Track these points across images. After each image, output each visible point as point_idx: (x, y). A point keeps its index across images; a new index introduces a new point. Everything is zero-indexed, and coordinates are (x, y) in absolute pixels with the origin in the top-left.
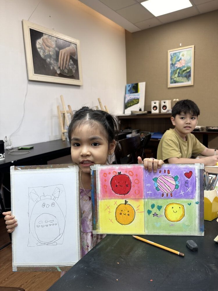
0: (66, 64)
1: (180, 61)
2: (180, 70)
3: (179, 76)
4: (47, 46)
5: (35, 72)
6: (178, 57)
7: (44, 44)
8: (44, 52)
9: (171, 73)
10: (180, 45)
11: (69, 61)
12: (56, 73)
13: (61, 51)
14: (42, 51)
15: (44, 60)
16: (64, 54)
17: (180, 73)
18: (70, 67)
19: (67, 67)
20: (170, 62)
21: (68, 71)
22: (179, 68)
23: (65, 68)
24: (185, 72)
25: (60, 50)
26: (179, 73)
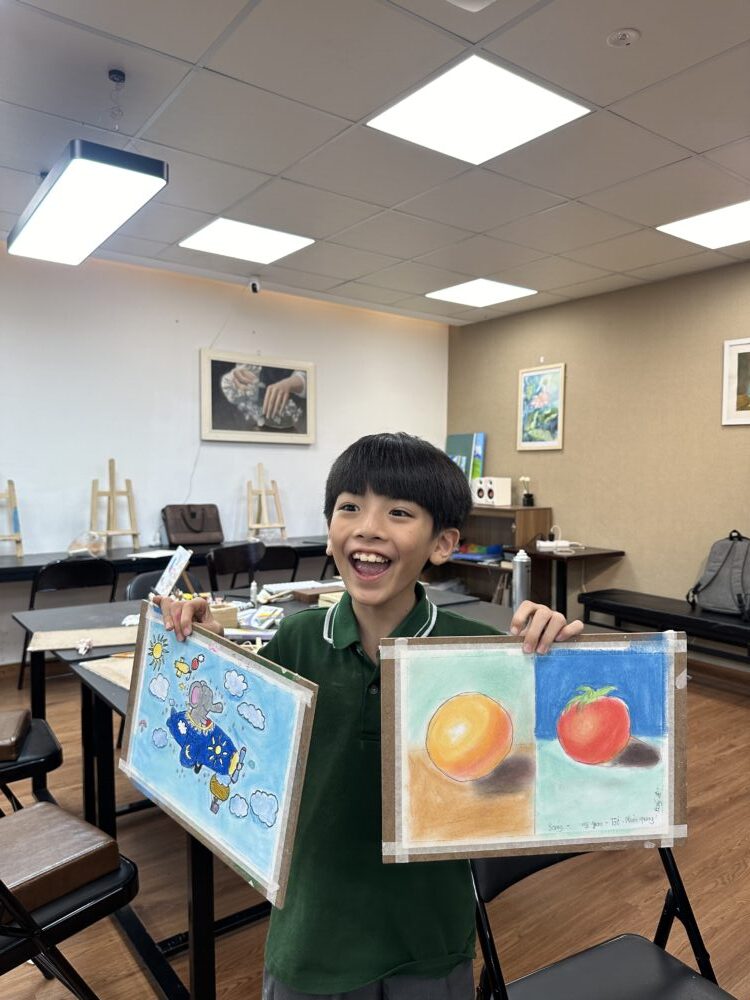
0: (279, 408)
1: (541, 394)
2: (540, 413)
3: (537, 427)
4: (241, 382)
5: (214, 427)
6: (537, 386)
7: (236, 380)
8: (236, 392)
9: (524, 419)
10: (539, 359)
11: (287, 403)
12: (256, 425)
13: (269, 387)
14: (231, 392)
15: (233, 407)
16: (277, 391)
17: (540, 419)
18: (288, 412)
19: (280, 412)
20: (522, 396)
21: (282, 419)
22: (538, 409)
23: (277, 414)
24: (548, 419)
25: (267, 386)
26: (537, 419)
